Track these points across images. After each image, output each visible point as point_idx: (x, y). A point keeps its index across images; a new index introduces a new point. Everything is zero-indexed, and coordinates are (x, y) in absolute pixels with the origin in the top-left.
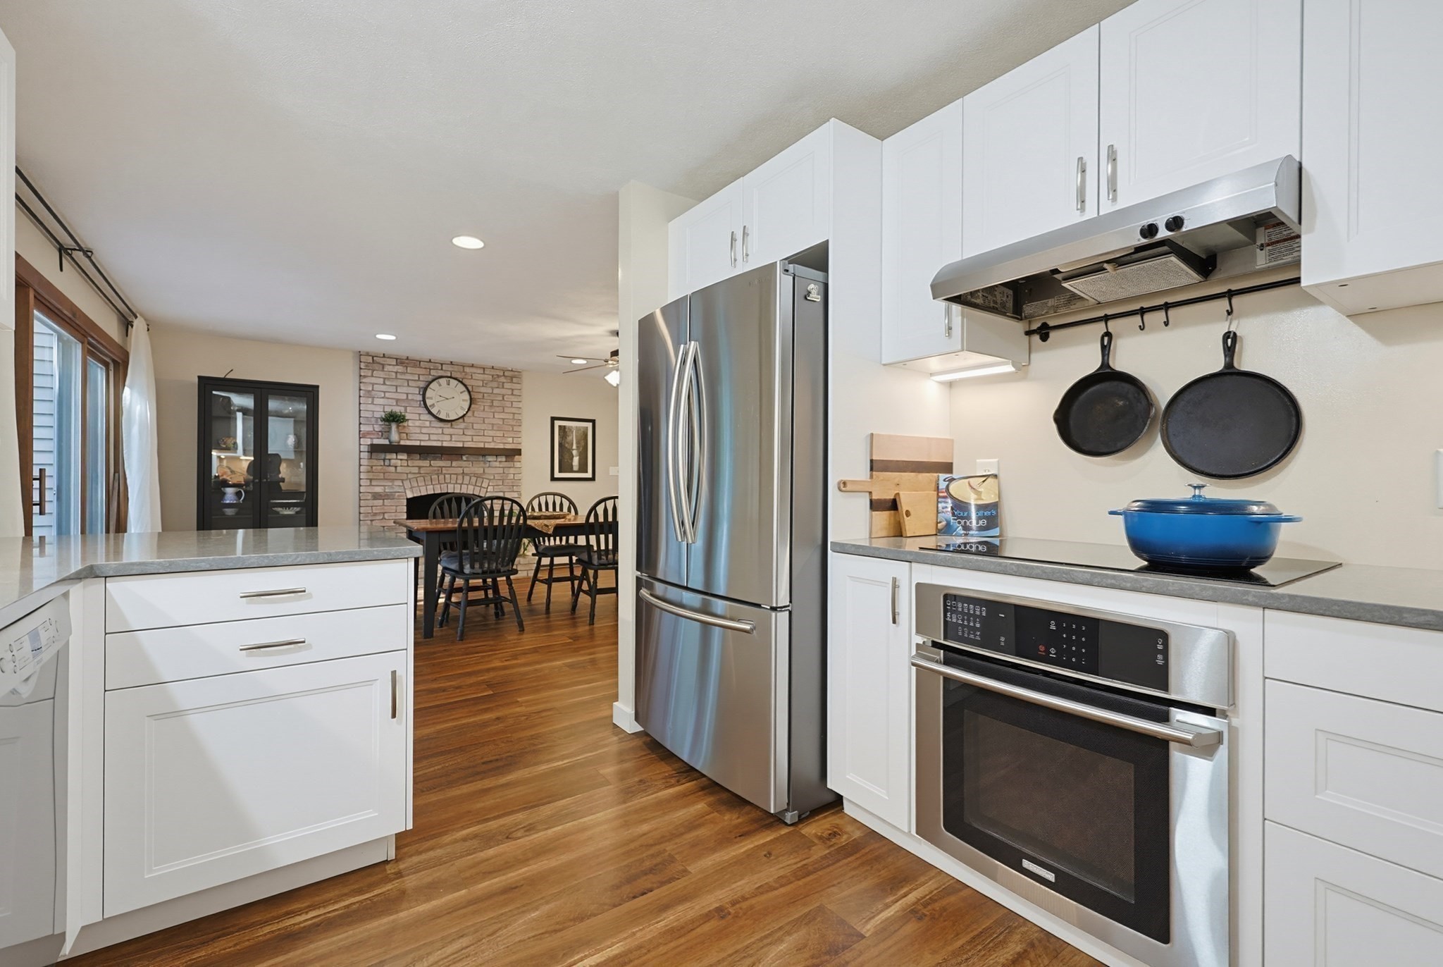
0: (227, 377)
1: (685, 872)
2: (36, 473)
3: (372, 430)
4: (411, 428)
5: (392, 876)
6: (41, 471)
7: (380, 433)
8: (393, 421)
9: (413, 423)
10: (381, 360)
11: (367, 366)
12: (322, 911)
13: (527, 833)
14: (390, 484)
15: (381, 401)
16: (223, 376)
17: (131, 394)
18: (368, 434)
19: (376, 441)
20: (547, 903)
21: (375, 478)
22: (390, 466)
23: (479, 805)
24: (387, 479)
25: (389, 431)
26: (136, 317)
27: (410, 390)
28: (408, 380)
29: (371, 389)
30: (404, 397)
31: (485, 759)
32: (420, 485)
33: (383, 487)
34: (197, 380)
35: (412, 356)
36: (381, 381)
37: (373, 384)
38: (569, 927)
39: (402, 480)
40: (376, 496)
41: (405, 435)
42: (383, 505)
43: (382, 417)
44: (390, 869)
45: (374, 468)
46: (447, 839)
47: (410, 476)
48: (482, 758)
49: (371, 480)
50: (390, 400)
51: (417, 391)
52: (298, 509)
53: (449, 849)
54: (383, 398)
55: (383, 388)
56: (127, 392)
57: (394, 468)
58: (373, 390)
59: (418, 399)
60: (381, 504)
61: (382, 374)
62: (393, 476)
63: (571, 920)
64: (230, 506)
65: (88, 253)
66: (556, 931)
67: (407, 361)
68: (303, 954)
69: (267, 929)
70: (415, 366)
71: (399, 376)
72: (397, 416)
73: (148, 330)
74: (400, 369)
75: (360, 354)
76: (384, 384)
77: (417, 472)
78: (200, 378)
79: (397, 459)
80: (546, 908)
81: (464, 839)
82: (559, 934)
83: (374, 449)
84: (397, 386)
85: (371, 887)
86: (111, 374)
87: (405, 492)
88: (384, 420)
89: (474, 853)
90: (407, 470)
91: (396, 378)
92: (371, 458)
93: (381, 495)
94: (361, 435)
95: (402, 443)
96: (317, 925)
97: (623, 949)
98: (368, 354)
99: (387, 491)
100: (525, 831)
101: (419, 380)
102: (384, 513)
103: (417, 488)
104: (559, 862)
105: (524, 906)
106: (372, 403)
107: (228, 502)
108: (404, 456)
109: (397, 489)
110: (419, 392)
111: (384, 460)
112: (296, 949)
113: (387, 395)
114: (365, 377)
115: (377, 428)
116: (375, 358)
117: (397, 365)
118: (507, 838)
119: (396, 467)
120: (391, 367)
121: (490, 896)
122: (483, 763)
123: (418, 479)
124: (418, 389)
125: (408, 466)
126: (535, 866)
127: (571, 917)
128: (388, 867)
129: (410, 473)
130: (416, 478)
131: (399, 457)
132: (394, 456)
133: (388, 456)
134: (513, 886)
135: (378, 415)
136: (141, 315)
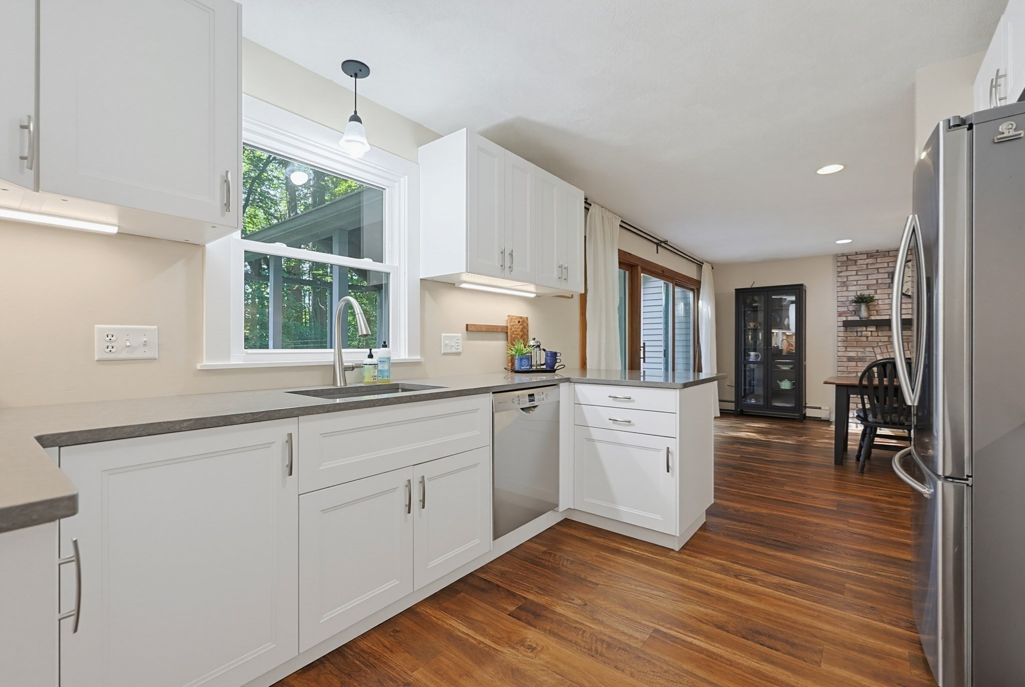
0: (753, 287)
1: (818, 663)
2: (642, 345)
3: (847, 310)
4: (880, 306)
5: (669, 556)
6: (644, 344)
7: (853, 312)
8: (863, 302)
9: (882, 302)
10: (853, 258)
11: (842, 264)
12: (634, 550)
13: (748, 581)
14: (863, 350)
15: (854, 288)
16: (750, 287)
17: (702, 304)
18: (844, 313)
19: (850, 318)
20: (713, 610)
21: (849, 345)
22: (861, 336)
23: (742, 555)
24: (859, 346)
25: (859, 310)
26: (703, 263)
27: (880, 276)
28: (878, 269)
29: (846, 280)
30: (875, 282)
31: (778, 539)
32: (889, 351)
33: (856, 353)
34: (734, 291)
35: (880, 248)
36: (854, 273)
37: (847, 276)
38: (710, 625)
39: (873, 347)
40: (850, 359)
41: (875, 312)
42: (857, 366)
43: (853, 300)
44: (672, 553)
45: (849, 338)
46: (707, 558)
47: (880, 344)
48: (777, 538)
49: (846, 347)
50: (861, 286)
51: (886, 276)
52: (791, 366)
53: (702, 562)
54: (855, 285)
55: (857, 278)
56: (700, 302)
57: (865, 338)
58: (847, 280)
59: (888, 282)
60: (855, 365)
61: (855, 268)
62: (864, 344)
63: (714, 624)
64: (752, 362)
65: (666, 242)
66: (701, 621)
67: (877, 254)
68: (615, 558)
69: (614, 544)
70: (885, 256)
71: (869, 267)
72: (865, 298)
73: (713, 268)
74: (870, 261)
75: (837, 256)
76: (857, 274)
77: (887, 340)
78: (736, 290)
79: (866, 331)
80: (709, 611)
81: (714, 563)
82: (700, 624)
83: (847, 325)
84: (867, 275)
85: (657, 554)
86: (696, 294)
87: (876, 356)
88: (855, 302)
89: (712, 571)
90: (878, 339)
91: (867, 269)
92: (846, 331)
93: (854, 359)
94: (840, 315)
95: (873, 318)
96: (628, 553)
97: (719, 653)
98: (843, 255)
99: (859, 355)
100: (749, 580)
101: (888, 267)
102: (857, 372)
103: (887, 354)
104: (746, 602)
105: (702, 603)
106: (847, 290)
107: (751, 360)
108: (873, 329)
109: (868, 354)
110: (889, 276)
111: (857, 332)
112: (615, 555)
113: (859, 283)
114: (841, 272)
115: (851, 308)
116: (849, 257)
117: (868, 258)
118: (735, 576)
119: (867, 337)
120: (863, 260)
121: (694, 589)
122: (774, 540)
123: (888, 346)
124: (887, 274)
125: (878, 336)
126: (730, 595)
127: (715, 623)
128: (672, 552)
129: (880, 341)
130: (886, 345)
131: (868, 329)
132: (864, 329)
133: (859, 329)
134: (709, 593)
135: (850, 299)
136: (705, 262)
